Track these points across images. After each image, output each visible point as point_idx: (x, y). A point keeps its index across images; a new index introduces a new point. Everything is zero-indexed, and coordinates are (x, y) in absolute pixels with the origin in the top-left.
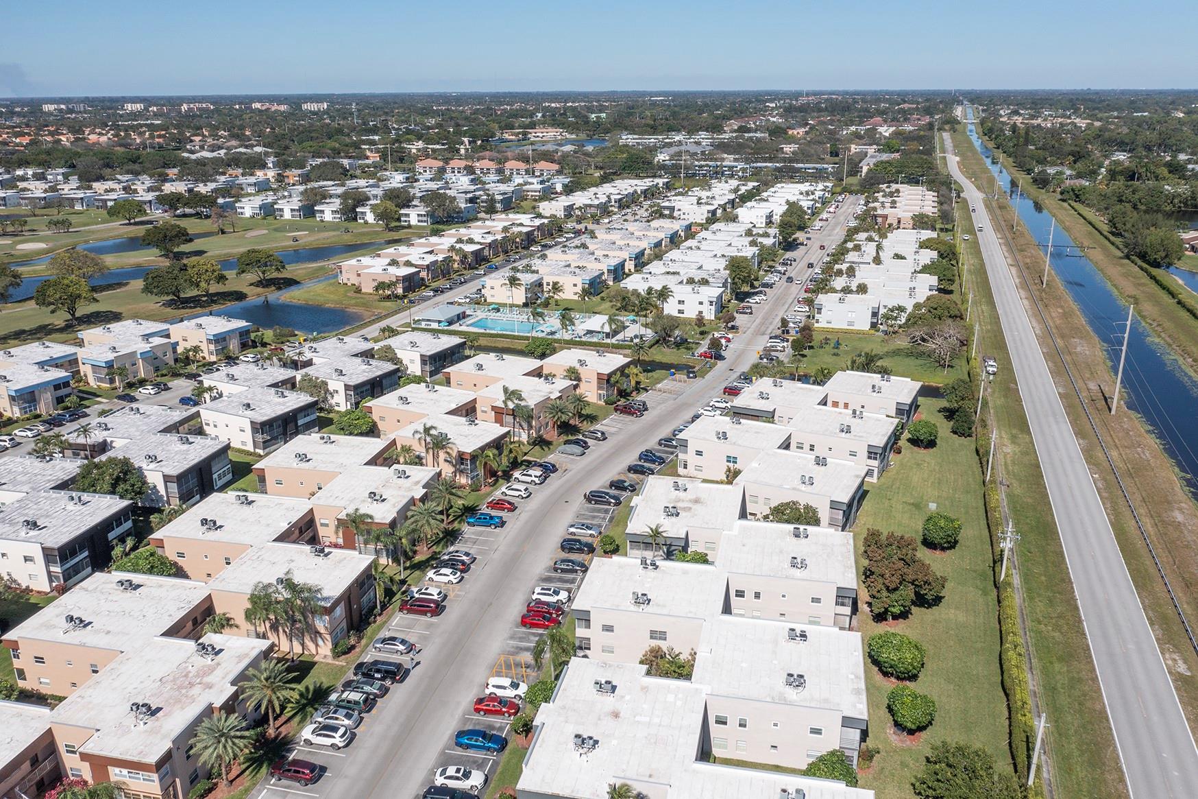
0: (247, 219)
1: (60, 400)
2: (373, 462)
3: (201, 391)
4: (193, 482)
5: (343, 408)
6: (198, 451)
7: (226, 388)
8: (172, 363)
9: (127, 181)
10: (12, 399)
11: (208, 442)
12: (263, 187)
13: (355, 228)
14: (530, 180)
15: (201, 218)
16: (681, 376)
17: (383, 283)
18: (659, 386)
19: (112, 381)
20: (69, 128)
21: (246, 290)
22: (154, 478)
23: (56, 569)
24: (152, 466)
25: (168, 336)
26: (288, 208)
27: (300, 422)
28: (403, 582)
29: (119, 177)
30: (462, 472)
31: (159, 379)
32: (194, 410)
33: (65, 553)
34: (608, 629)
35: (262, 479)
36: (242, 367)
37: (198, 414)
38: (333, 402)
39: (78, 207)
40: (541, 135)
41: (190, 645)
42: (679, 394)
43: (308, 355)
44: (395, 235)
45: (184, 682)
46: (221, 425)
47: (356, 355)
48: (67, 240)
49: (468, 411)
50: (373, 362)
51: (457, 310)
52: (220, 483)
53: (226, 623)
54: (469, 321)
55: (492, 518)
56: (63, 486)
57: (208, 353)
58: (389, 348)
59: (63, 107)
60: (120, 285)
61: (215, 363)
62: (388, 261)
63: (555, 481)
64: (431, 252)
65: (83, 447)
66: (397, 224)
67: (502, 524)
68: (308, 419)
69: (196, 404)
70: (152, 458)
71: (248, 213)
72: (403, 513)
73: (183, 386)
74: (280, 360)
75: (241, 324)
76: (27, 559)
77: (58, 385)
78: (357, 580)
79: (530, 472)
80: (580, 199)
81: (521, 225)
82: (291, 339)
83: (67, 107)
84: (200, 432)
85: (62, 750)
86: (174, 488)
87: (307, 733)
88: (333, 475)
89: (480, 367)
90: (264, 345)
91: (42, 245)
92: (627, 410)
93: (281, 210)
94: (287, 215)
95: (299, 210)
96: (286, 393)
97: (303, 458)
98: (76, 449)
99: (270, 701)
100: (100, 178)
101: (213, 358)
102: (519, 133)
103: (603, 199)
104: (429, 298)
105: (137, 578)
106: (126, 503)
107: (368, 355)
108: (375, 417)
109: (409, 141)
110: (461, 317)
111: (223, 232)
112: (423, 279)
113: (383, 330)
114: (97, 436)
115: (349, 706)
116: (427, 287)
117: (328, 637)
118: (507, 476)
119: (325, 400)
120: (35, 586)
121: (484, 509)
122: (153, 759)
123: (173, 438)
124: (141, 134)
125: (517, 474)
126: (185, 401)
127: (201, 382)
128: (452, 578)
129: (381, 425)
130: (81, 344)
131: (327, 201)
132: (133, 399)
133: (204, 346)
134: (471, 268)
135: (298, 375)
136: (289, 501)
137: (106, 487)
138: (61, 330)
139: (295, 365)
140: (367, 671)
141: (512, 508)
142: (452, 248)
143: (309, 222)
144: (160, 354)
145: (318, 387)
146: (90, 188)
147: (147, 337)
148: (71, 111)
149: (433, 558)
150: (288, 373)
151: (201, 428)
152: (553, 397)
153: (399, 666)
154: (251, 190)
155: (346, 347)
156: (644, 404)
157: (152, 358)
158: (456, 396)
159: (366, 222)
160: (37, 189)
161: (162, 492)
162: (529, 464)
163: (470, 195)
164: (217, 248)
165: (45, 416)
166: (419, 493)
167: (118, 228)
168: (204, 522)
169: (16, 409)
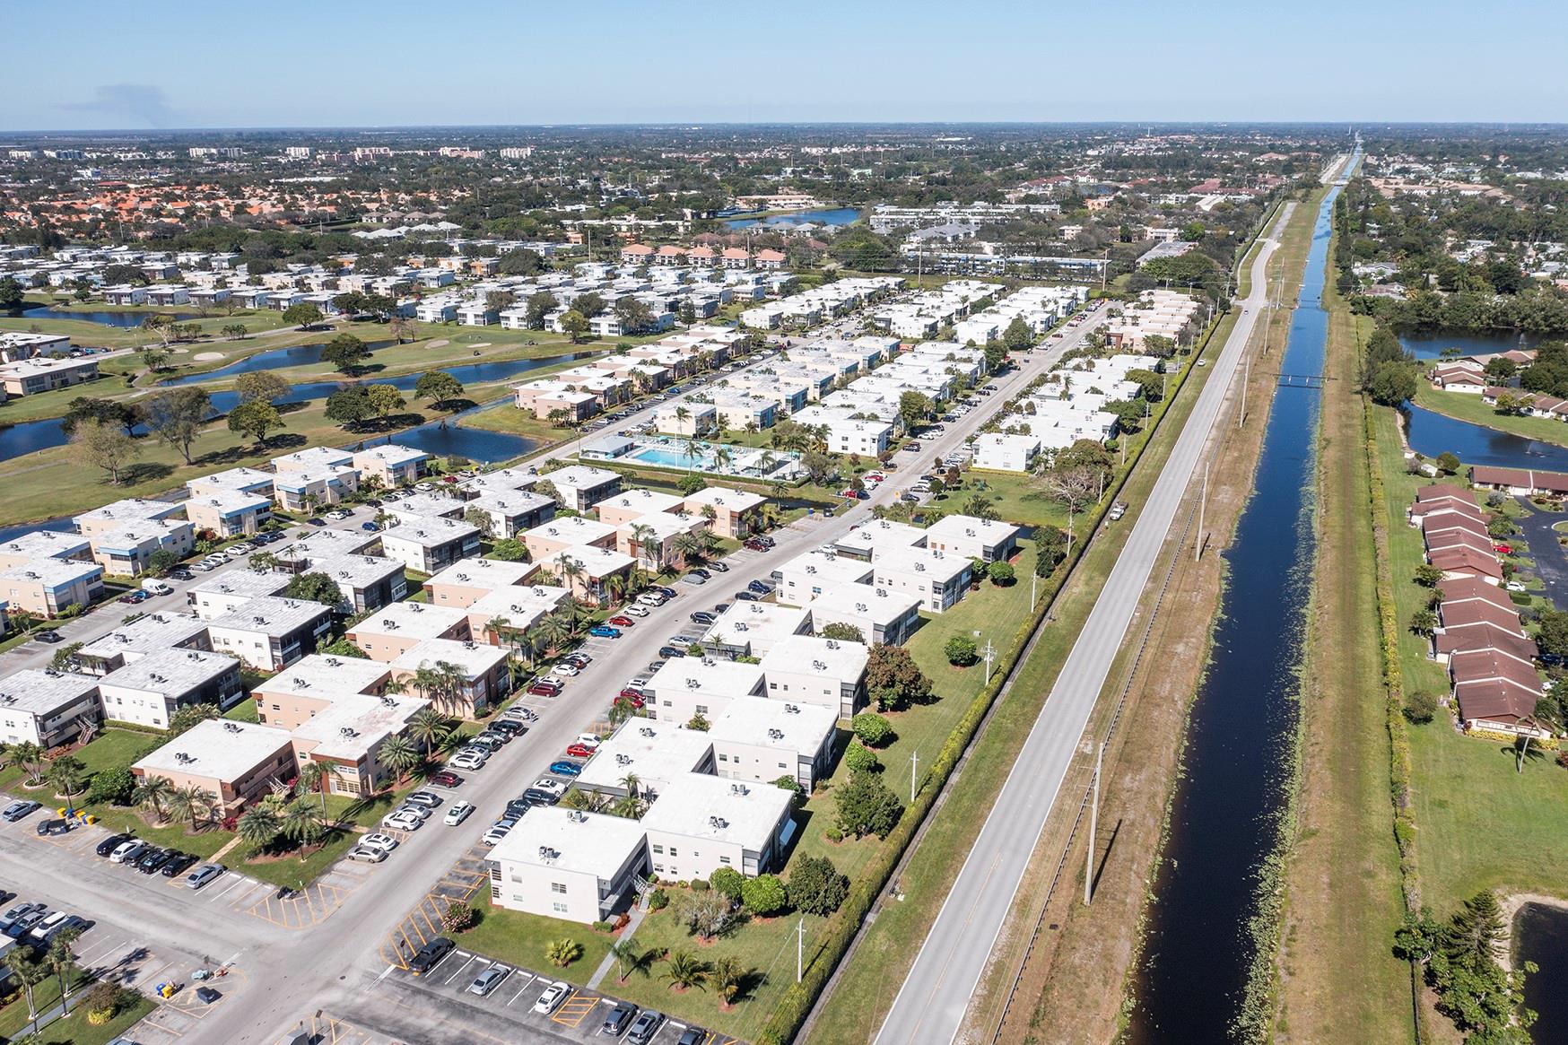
0: (427, 324)
1: (261, 523)
2: (520, 582)
3: (382, 518)
4: (376, 595)
5: (503, 537)
6: (380, 570)
7: (403, 516)
8: (355, 490)
9: (299, 273)
10: (223, 521)
11: (389, 563)
12: (447, 282)
13: (541, 339)
14: (746, 277)
15: (379, 322)
16: (819, 514)
17: (556, 411)
18: (794, 523)
19: (303, 506)
20: (225, 187)
21: (425, 413)
22: (346, 590)
23: (278, 654)
24: (345, 580)
25: (351, 465)
26: (472, 312)
27: (465, 549)
28: (533, 674)
29: (290, 266)
30: (593, 593)
31: (344, 505)
32: (377, 535)
33: (285, 641)
34: (668, 704)
35: (431, 595)
36: (417, 497)
37: (379, 539)
38: (495, 530)
39: (250, 306)
40: (782, 203)
41: (378, 700)
42: (809, 531)
43: (475, 487)
44: (582, 349)
45: (373, 721)
46: (399, 549)
47: (519, 489)
48: (243, 349)
49: (609, 543)
50: (531, 495)
51: (626, 441)
52: (397, 597)
53: (401, 688)
54: (636, 453)
55: (610, 630)
56: (277, 594)
57: (388, 481)
58: (549, 482)
59: (214, 151)
60: (302, 405)
61: (392, 491)
62: (564, 385)
63: (672, 604)
64: (611, 375)
65: (289, 564)
66: (586, 334)
67: (619, 635)
68: (471, 546)
69: (377, 529)
70: (345, 575)
71: (429, 317)
72: (536, 622)
73: (365, 513)
74: (451, 491)
75: (417, 454)
76: (257, 645)
77: (260, 510)
78: (494, 666)
79: (652, 596)
80: (792, 306)
81: (714, 342)
82: (464, 468)
83: (219, 152)
84: (381, 554)
85: (298, 755)
86: (361, 598)
87: (453, 759)
88: (486, 592)
89: (627, 503)
90: (439, 473)
91: (218, 356)
92: (754, 546)
93: (464, 315)
94: (471, 321)
95: (483, 316)
96: (454, 522)
97: (463, 577)
98: (282, 566)
99: (429, 736)
100: (271, 269)
101: (392, 486)
102: (755, 201)
103: (816, 307)
104: (603, 426)
105: (340, 659)
106: (327, 608)
107: (529, 488)
108: (528, 546)
109: (620, 215)
110: (629, 448)
111: (402, 342)
112: (600, 405)
113: (549, 463)
114: (300, 556)
115: (482, 746)
116: (603, 413)
117: (471, 704)
118: (633, 599)
119: (488, 529)
120: (262, 667)
121: (607, 624)
122: (356, 758)
123: (360, 558)
124: (309, 197)
125: (640, 597)
126: (367, 526)
127: (381, 511)
128: (570, 672)
129: (532, 553)
130: (272, 469)
131: (515, 305)
132: (322, 523)
133: (384, 475)
134: (653, 391)
135: (466, 506)
136: (450, 610)
137: (310, 595)
138: (252, 453)
139: (464, 496)
140: (497, 727)
141: (630, 624)
142: (632, 372)
143: (493, 330)
144: (344, 482)
145: (482, 517)
146: (260, 282)
147: (334, 465)
148: (223, 158)
149: (558, 658)
150: (458, 504)
151: (382, 550)
152: (683, 532)
153: (520, 725)
154: (433, 285)
155: (512, 479)
156: (771, 540)
157: (338, 486)
158: (600, 529)
159: (554, 332)
160: (205, 283)
161: (352, 601)
162: (654, 589)
163: (671, 299)
164: (396, 361)
165: (249, 537)
166: (551, 607)
167: (292, 336)
168: (386, 622)
169: (226, 530)
